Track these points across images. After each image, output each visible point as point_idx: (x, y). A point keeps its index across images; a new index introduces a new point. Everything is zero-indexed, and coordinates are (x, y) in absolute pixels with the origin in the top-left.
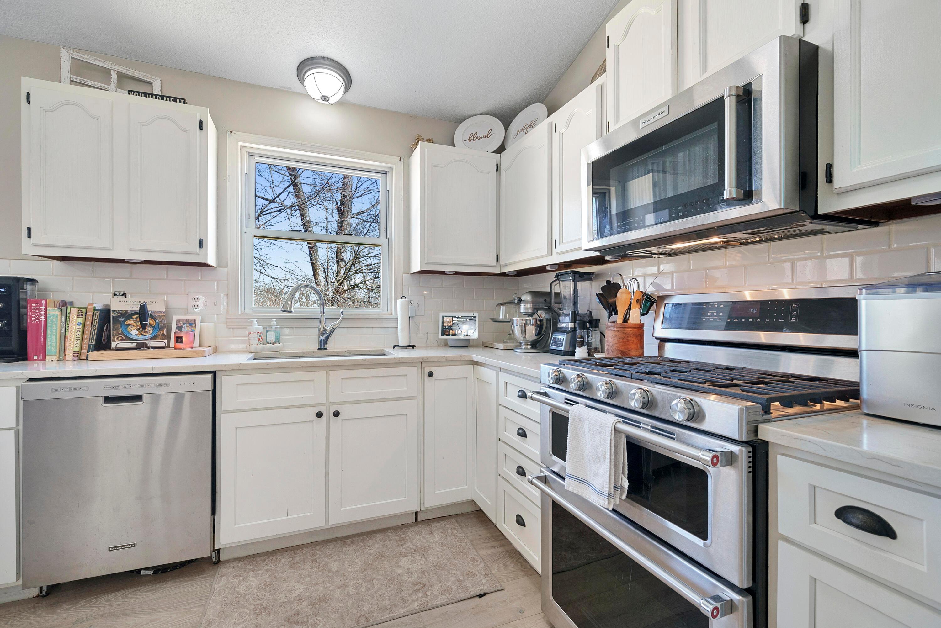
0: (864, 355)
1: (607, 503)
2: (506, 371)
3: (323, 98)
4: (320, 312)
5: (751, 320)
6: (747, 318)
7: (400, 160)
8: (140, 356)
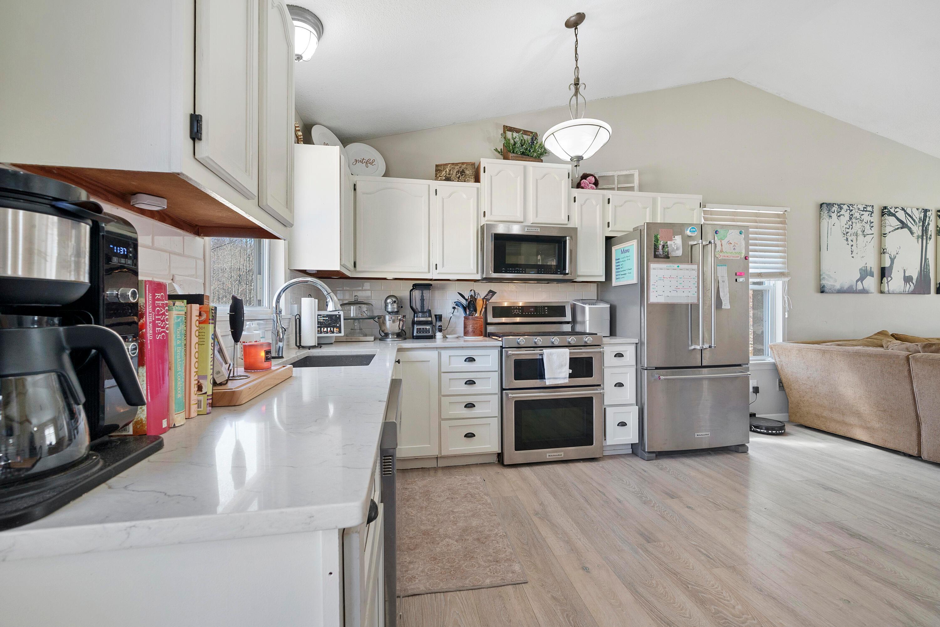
1: (566, 380)
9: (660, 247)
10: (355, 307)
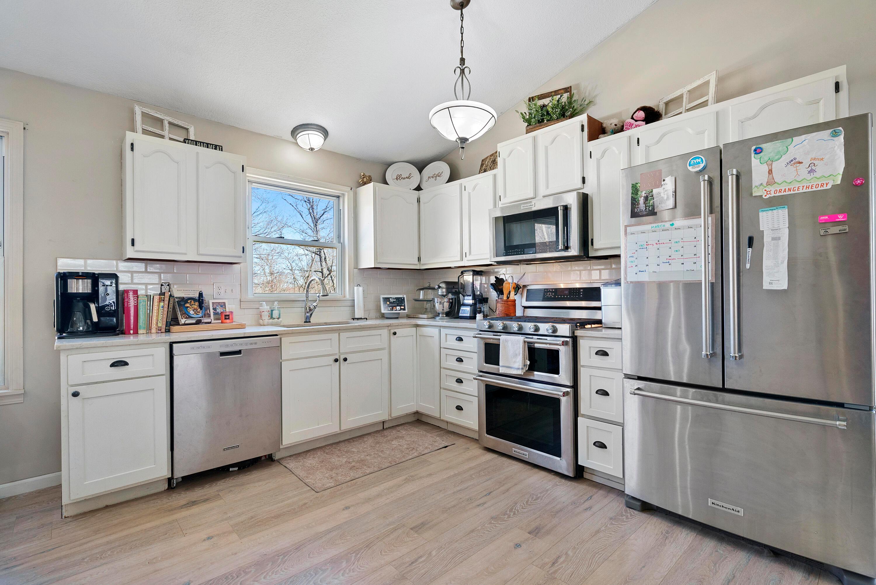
0: (603, 308)
1: (521, 372)
2: (445, 327)
3: (310, 149)
4: (305, 296)
5: (565, 296)
6: (564, 296)
7: (351, 189)
8: (206, 329)
9: (642, 200)
10: (423, 292)
